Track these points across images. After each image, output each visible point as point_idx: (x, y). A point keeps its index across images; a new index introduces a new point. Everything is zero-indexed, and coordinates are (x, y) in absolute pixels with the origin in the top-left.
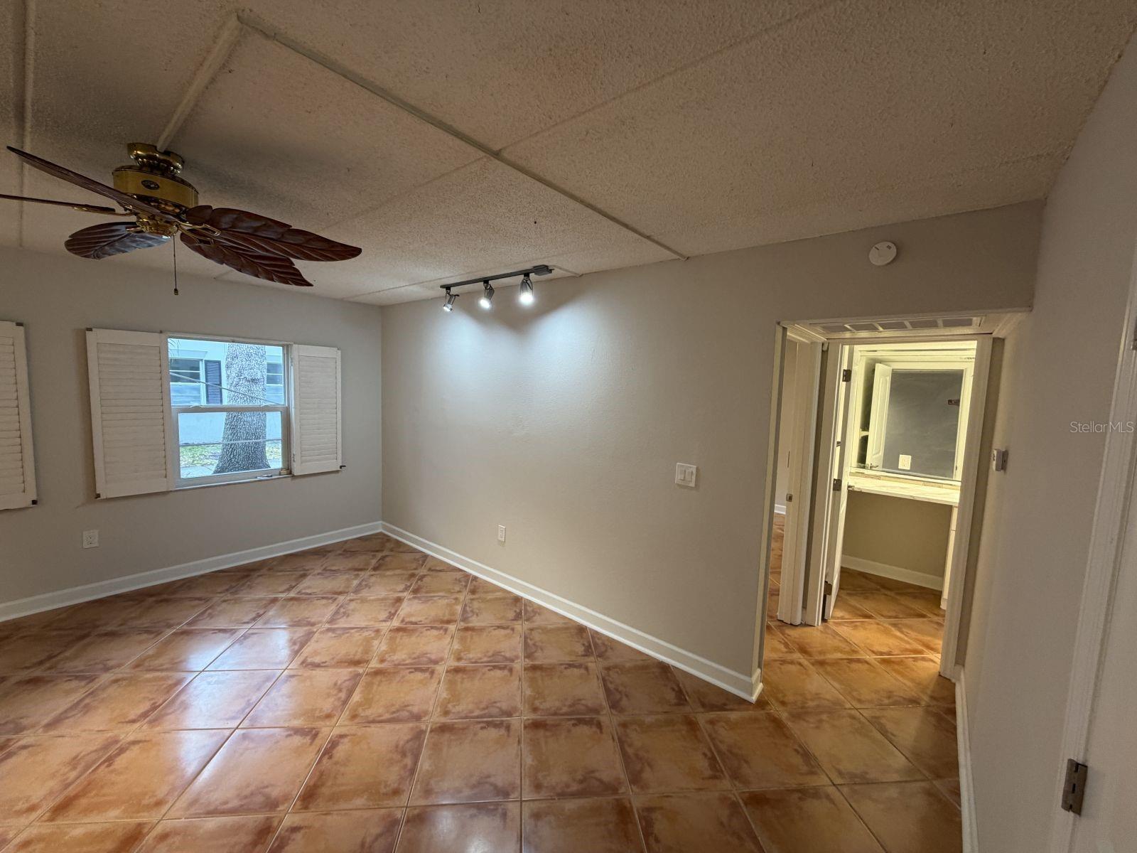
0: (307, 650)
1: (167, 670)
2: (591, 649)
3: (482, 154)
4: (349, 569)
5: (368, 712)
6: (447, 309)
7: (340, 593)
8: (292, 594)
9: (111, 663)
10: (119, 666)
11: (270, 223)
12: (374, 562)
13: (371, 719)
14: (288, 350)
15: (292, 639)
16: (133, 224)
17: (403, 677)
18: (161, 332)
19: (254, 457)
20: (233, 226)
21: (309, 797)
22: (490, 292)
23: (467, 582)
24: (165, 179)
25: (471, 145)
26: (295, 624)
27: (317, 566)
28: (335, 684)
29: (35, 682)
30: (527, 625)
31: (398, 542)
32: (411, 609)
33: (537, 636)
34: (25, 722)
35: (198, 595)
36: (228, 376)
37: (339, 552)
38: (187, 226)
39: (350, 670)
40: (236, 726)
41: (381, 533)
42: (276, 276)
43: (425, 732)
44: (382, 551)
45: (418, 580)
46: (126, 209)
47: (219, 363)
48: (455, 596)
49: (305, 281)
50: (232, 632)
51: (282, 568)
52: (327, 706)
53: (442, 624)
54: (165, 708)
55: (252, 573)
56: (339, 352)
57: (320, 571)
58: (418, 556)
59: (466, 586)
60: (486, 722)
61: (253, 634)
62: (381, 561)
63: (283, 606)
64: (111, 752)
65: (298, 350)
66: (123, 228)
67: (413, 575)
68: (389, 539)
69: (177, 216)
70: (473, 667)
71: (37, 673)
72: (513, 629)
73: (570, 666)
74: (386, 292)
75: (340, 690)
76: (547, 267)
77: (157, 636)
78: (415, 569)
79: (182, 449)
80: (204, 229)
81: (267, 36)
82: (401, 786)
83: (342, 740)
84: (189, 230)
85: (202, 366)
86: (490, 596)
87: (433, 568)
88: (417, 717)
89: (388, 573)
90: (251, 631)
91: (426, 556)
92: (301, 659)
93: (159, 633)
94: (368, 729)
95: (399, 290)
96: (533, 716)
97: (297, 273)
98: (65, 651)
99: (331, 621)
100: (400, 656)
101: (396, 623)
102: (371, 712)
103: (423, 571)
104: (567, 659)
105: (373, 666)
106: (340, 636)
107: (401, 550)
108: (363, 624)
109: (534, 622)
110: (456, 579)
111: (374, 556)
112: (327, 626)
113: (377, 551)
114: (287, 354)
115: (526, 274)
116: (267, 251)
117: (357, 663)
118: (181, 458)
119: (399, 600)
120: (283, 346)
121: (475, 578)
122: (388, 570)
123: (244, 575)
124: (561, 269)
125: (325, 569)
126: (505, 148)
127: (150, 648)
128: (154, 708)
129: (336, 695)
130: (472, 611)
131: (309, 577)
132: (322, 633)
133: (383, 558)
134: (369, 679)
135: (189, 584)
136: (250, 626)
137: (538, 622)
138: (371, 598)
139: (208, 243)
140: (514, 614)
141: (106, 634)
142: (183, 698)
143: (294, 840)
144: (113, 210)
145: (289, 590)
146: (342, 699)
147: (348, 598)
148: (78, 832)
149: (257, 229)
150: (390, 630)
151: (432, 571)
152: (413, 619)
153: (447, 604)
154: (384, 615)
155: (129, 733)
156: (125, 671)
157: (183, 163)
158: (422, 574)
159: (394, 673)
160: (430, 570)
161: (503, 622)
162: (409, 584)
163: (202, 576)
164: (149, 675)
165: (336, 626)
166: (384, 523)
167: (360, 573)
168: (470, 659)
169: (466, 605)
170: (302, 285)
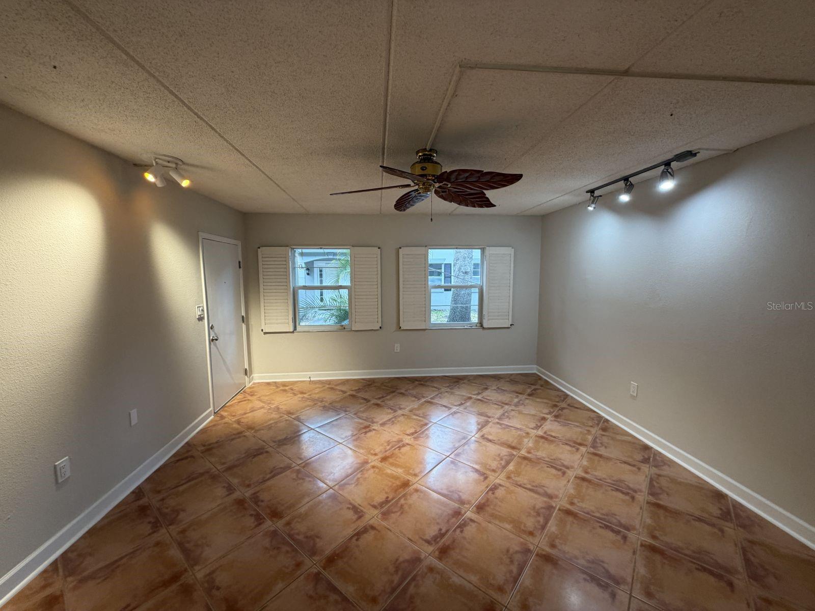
0: (485, 430)
1: (421, 417)
2: (730, 516)
3: (612, 78)
4: (513, 391)
5: (517, 479)
6: (591, 208)
7: (506, 404)
8: (479, 397)
9: (402, 407)
10: (404, 409)
11: (473, 172)
12: (529, 391)
13: (519, 483)
14: (483, 251)
15: (477, 422)
16: (417, 190)
17: (542, 467)
18: (426, 246)
19: (465, 317)
20: (457, 179)
21: (480, 508)
22: (629, 188)
23: (599, 421)
24: (429, 164)
25: (603, 74)
26: (481, 414)
27: (494, 385)
28: (499, 455)
29: (378, 405)
30: (654, 470)
31: (547, 382)
32: (551, 426)
33: (664, 482)
34: (375, 420)
35: (435, 386)
36: (454, 271)
37: (508, 380)
38: (437, 185)
39: (509, 450)
40: (448, 455)
41: (535, 374)
42: (477, 204)
43: (554, 508)
44: (535, 385)
45: (560, 409)
46: (415, 183)
47: (451, 264)
48: (588, 428)
49: (492, 204)
50: (450, 408)
51: (474, 381)
52: (494, 465)
53: (576, 444)
54: (420, 434)
55: (460, 381)
56: (513, 249)
57: (495, 388)
58: (560, 394)
59: (598, 424)
60: (605, 525)
61: (458, 412)
62: (533, 391)
63: (474, 403)
64: (400, 445)
65: (490, 251)
66: (413, 193)
67: (556, 406)
68: (540, 378)
69: (433, 180)
70: (598, 482)
71: (379, 402)
72: (639, 469)
73: (699, 519)
74: (545, 205)
75: (502, 459)
76: (691, 151)
77: (418, 400)
78: (558, 402)
79: (432, 312)
80: (444, 184)
81: (471, 68)
82: (534, 532)
83: (500, 488)
84: (438, 187)
85: (443, 267)
86: (619, 437)
87: (572, 405)
88: (551, 497)
89: (538, 400)
90: (458, 411)
91: (567, 395)
92: (482, 434)
93: (419, 399)
94: (516, 488)
95: (554, 200)
96: (650, 541)
97: (488, 200)
98: (387, 396)
99: (499, 419)
100: (540, 454)
101: (540, 432)
102: (519, 479)
103: (563, 405)
104: (697, 513)
105: (523, 453)
106: (504, 428)
107: (548, 387)
108: (519, 426)
109: (662, 470)
110: (590, 417)
111: (529, 387)
112: (497, 420)
113: (532, 384)
114: (483, 253)
115: (667, 164)
116: (472, 189)
117: (513, 448)
118: (432, 317)
119: (544, 419)
120: (481, 249)
121: (607, 421)
122: (536, 397)
123: (456, 381)
124: (707, 149)
125: (498, 388)
126: (633, 65)
127: (416, 405)
128: (416, 432)
129: (499, 461)
130: (601, 443)
131: (489, 390)
132: (494, 423)
133: (535, 390)
134: (520, 460)
135: (432, 379)
136: (457, 408)
137: (666, 471)
138: (525, 412)
139: (445, 192)
140: (642, 458)
141: (401, 393)
142: (427, 432)
143: (471, 525)
144: (410, 185)
145: (478, 394)
146: (503, 465)
147: (511, 408)
148: (389, 471)
149: (467, 178)
150: (536, 436)
151: (571, 406)
152: (553, 434)
153: (581, 432)
154: (533, 425)
155: (408, 440)
156: (406, 412)
157: (436, 153)
158: (562, 406)
159: (536, 463)
160: (569, 405)
161: (630, 460)
162: (552, 411)
163: (438, 377)
164: (415, 417)
165: (502, 422)
166: (538, 367)
167: (519, 395)
168: (595, 475)
169: (596, 437)
170: (490, 207)
